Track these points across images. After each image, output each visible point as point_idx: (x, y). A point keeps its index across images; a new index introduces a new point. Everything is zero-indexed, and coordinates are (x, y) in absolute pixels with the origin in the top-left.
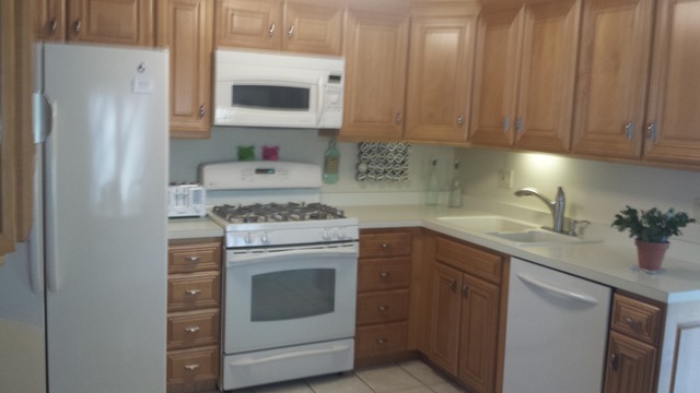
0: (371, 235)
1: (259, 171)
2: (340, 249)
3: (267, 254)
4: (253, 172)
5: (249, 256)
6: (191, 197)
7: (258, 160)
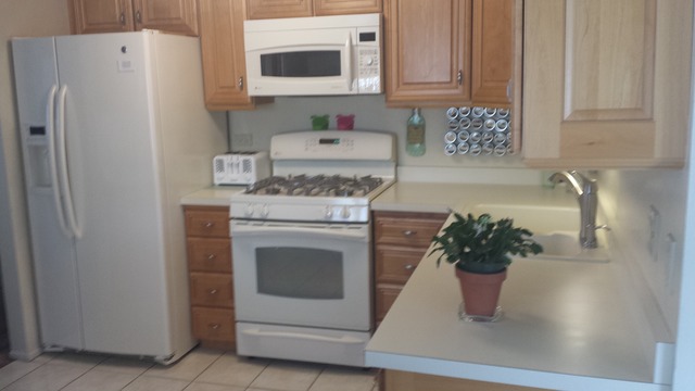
0: (392, 219)
1: (322, 141)
2: (345, 231)
3: (265, 228)
4: (318, 142)
5: (249, 228)
6: (241, 166)
7: (333, 129)
